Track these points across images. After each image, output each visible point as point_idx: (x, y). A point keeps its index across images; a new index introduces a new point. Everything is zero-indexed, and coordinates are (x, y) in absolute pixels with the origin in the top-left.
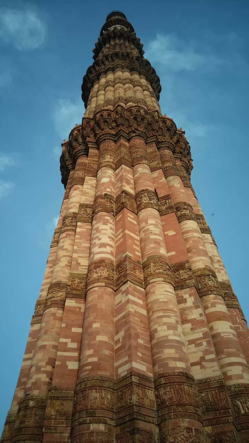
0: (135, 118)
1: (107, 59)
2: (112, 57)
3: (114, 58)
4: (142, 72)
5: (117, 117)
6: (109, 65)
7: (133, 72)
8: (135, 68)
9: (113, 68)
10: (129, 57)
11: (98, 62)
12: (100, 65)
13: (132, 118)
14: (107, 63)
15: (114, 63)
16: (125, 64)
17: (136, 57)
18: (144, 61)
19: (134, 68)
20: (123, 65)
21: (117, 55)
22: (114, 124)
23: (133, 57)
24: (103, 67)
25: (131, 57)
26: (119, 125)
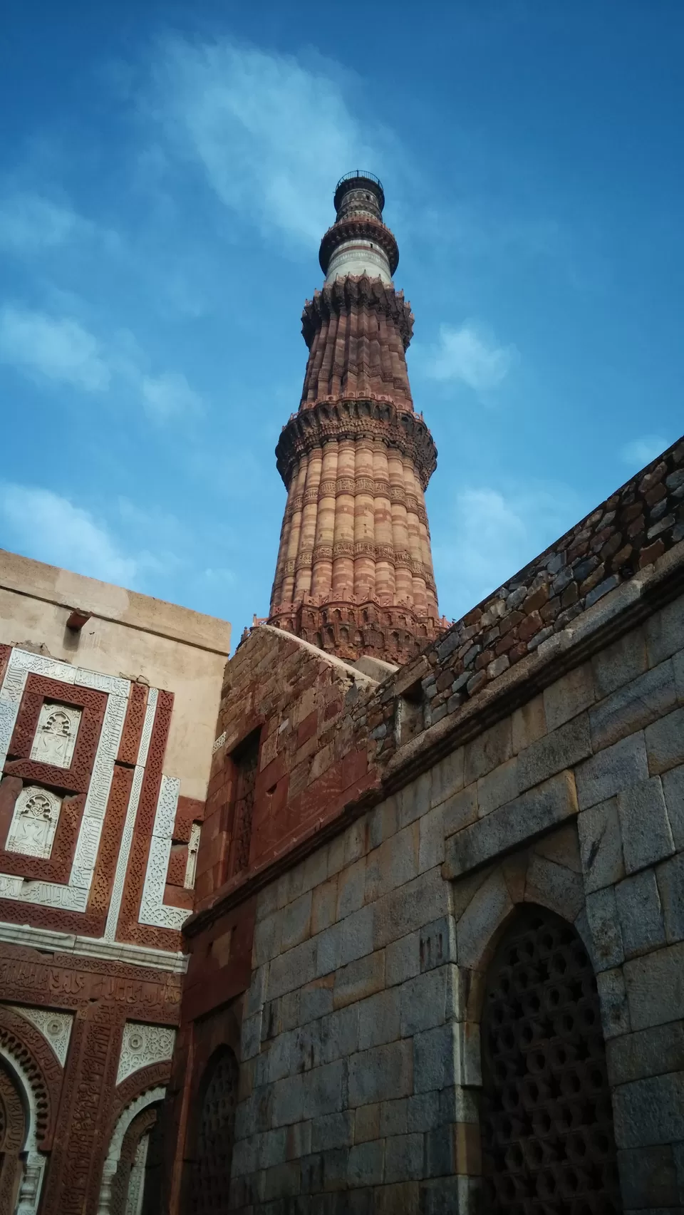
0: (396, 635)
1: (346, 407)
2: (356, 408)
3: (360, 411)
4: (409, 451)
5: (366, 628)
6: (347, 425)
7: (394, 451)
8: (397, 443)
9: (356, 434)
10: (389, 414)
11: (326, 407)
12: (331, 416)
13: (390, 633)
14: (344, 416)
15: (360, 423)
16: (379, 430)
17: (402, 413)
18: (416, 422)
19: (394, 442)
20: (375, 434)
21: (367, 404)
22: (358, 639)
23: (398, 414)
24: (335, 422)
25: (394, 414)
26: (367, 646)
